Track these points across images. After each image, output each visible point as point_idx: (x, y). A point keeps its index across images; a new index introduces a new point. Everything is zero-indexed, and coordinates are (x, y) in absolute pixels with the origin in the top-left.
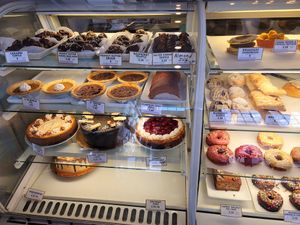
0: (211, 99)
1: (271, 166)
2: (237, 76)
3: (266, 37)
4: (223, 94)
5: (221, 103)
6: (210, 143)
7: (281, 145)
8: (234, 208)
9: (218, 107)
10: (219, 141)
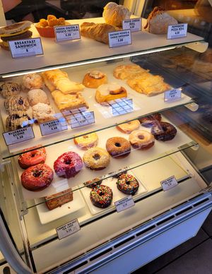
0: (8, 112)
1: (92, 168)
2: (32, 77)
3: (45, 24)
4: (21, 102)
5: (17, 117)
6: (24, 166)
7: (96, 141)
8: (70, 225)
9: (15, 122)
10: (34, 160)
